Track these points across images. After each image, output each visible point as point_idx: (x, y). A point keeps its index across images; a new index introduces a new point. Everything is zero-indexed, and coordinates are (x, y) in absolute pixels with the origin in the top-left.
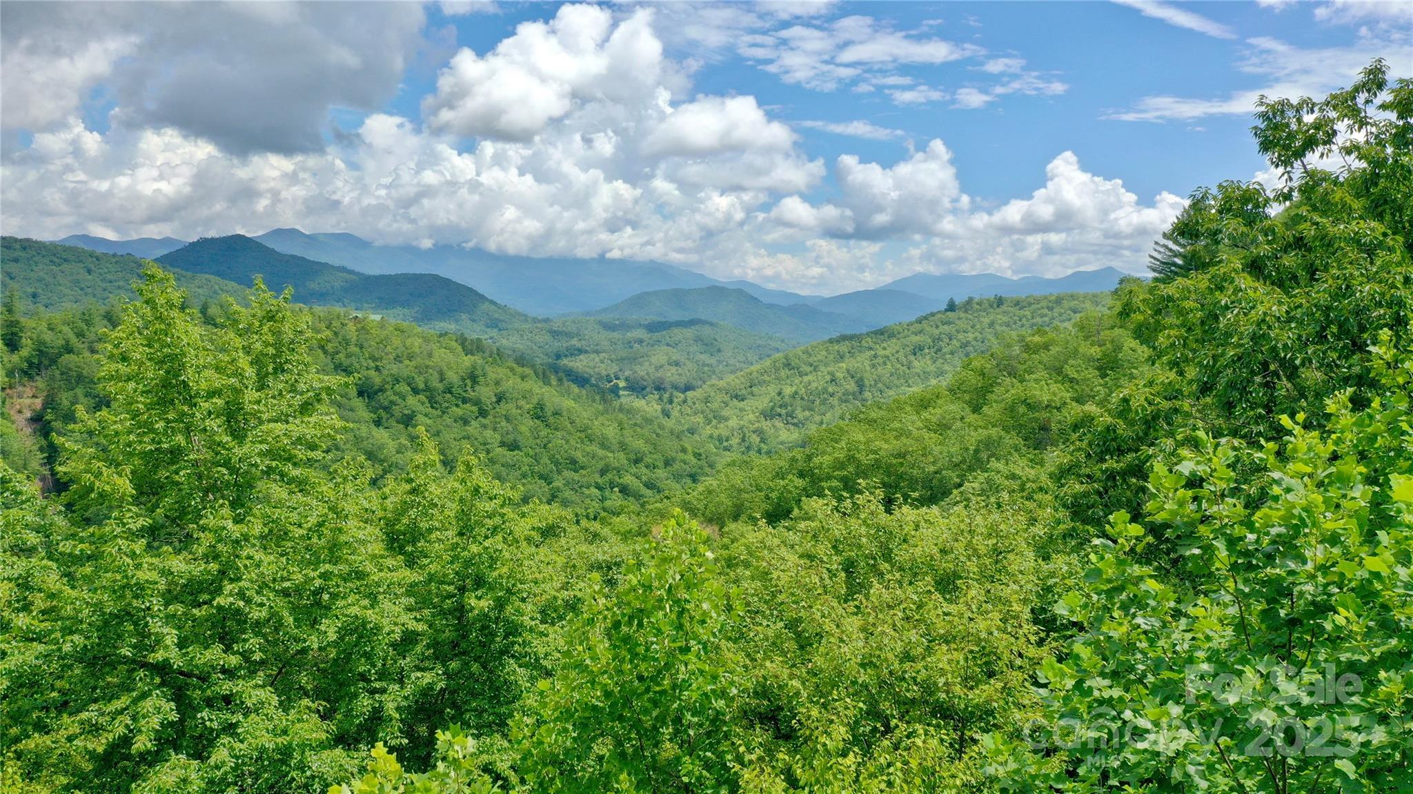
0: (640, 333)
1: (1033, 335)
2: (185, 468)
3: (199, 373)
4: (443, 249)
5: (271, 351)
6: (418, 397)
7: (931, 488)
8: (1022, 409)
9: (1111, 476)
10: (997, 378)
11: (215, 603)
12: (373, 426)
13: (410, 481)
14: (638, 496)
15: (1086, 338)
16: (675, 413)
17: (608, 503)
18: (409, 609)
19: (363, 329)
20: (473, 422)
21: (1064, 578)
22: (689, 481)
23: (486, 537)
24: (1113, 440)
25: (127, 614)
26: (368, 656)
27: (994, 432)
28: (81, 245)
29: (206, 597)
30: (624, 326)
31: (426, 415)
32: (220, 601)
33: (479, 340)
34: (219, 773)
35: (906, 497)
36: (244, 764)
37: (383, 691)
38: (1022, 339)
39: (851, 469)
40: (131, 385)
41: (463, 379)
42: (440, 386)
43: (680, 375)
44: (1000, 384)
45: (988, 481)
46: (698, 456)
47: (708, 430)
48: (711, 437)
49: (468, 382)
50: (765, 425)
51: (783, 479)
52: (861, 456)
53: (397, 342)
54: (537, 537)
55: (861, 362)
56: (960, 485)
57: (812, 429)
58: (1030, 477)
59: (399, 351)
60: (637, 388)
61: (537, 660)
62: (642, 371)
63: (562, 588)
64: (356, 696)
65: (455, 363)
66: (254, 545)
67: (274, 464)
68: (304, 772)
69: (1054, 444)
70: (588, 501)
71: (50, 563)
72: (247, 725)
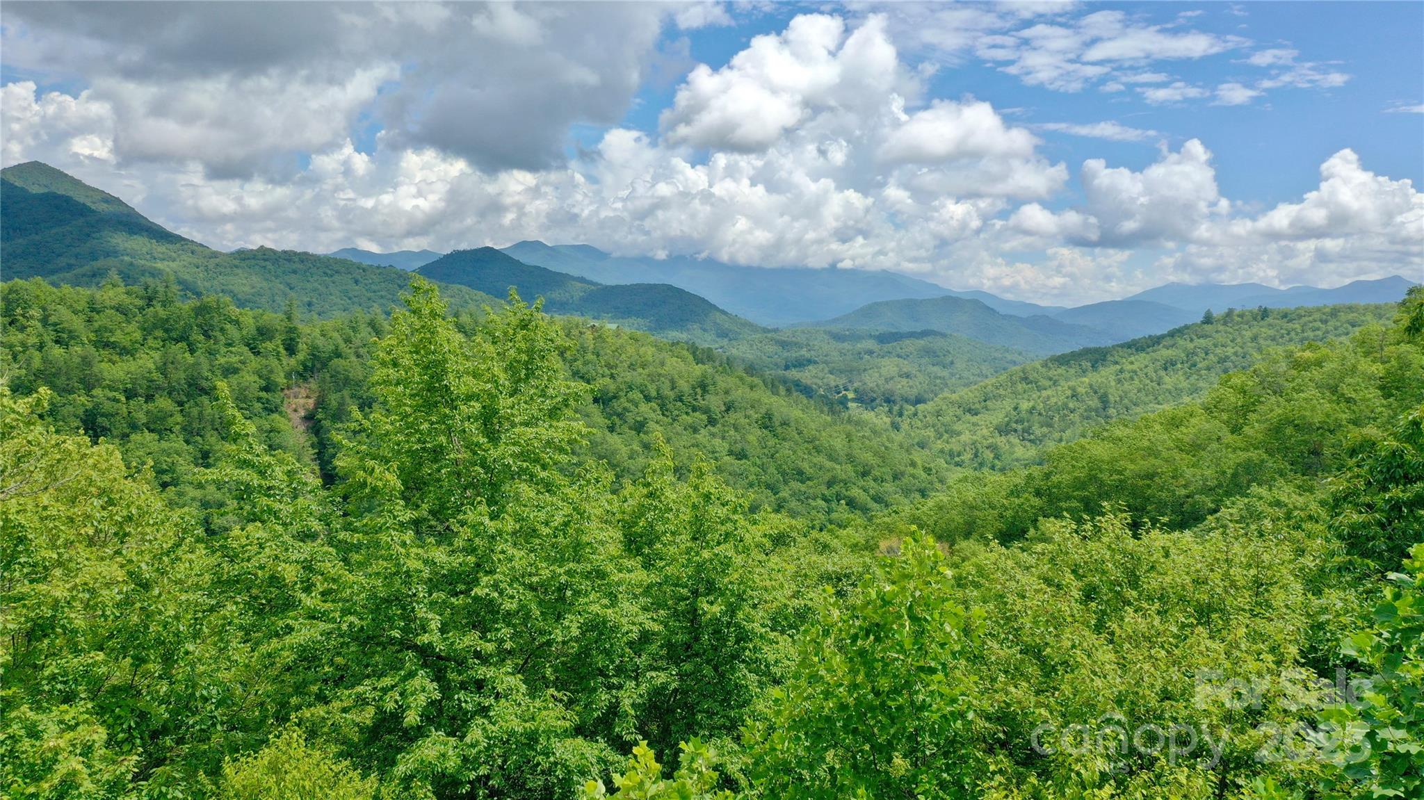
0: (871, 344)
1: (1304, 351)
2: (446, 466)
3: (459, 378)
4: (678, 260)
5: (524, 357)
6: (650, 404)
7: (1182, 513)
8: (1289, 430)
9: (1396, 506)
10: (1260, 396)
11: (473, 593)
12: (607, 432)
13: (648, 485)
14: (865, 510)
15: (1367, 354)
16: (905, 426)
17: (834, 516)
18: (645, 609)
19: (600, 338)
20: (702, 431)
21: (1338, 615)
22: (918, 495)
23: (719, 543)
24: (1400, 466)
25: (396, 599)
26: (607, 653)
27: (1254, 455)
28: (350, 258)
29: (461, 587)
30: (855, 337)
31: (657, 422)
32: (478, 591)
33: (710, 349)
34: (474, 751)
35: (1154, 522)
36: (495, 745)
37: (620, 687)
38: (1289, 355)
39: (1092, 489)
40: (400, 388)
41: (694, 388)
42: (671, 394)
43: (911, 387)
44: (1262, 403)
45: (1248, 506)
46: (928, 470)
47: (939, 445)
48: (942, 451)
49: (699, 390)
50: (1000, 441)
51: (1018, 497)
52: (1104, 476)
53: (631, 350)
54: (768, 544)
55: (1105, 376)
56: (1216, 511)
57: (1051, 446)
58: (1298, 504)
59: (633, 360)
60: (866, 400)
61: (767, 666)
62: (871, 380)
63: (793, 596)
64: (595, 690)
65: (686, 371)
66: (507, 541)
67: (525, 465)
68: (548, 757)
69: (1326, 470)
70: (814, 513)
71: (331, 549)
72: (500, 708)
